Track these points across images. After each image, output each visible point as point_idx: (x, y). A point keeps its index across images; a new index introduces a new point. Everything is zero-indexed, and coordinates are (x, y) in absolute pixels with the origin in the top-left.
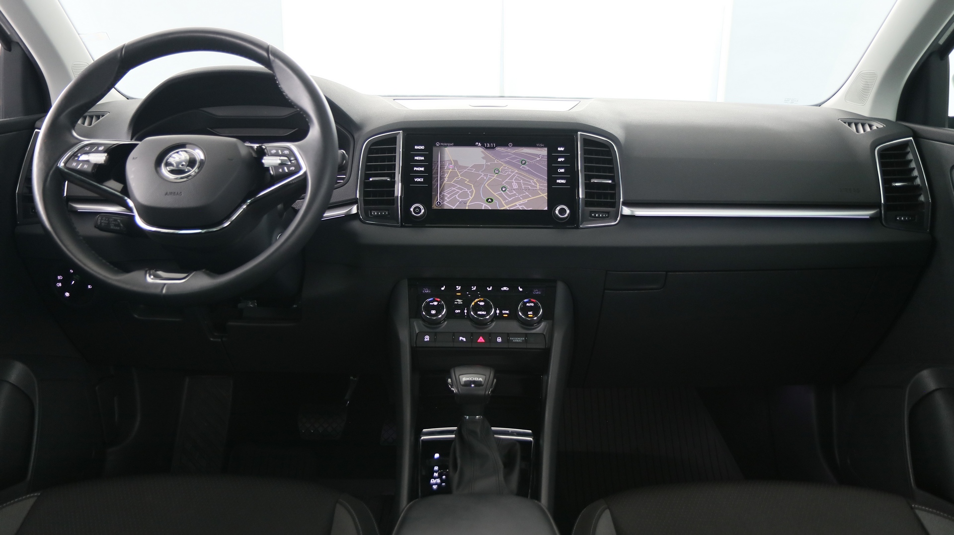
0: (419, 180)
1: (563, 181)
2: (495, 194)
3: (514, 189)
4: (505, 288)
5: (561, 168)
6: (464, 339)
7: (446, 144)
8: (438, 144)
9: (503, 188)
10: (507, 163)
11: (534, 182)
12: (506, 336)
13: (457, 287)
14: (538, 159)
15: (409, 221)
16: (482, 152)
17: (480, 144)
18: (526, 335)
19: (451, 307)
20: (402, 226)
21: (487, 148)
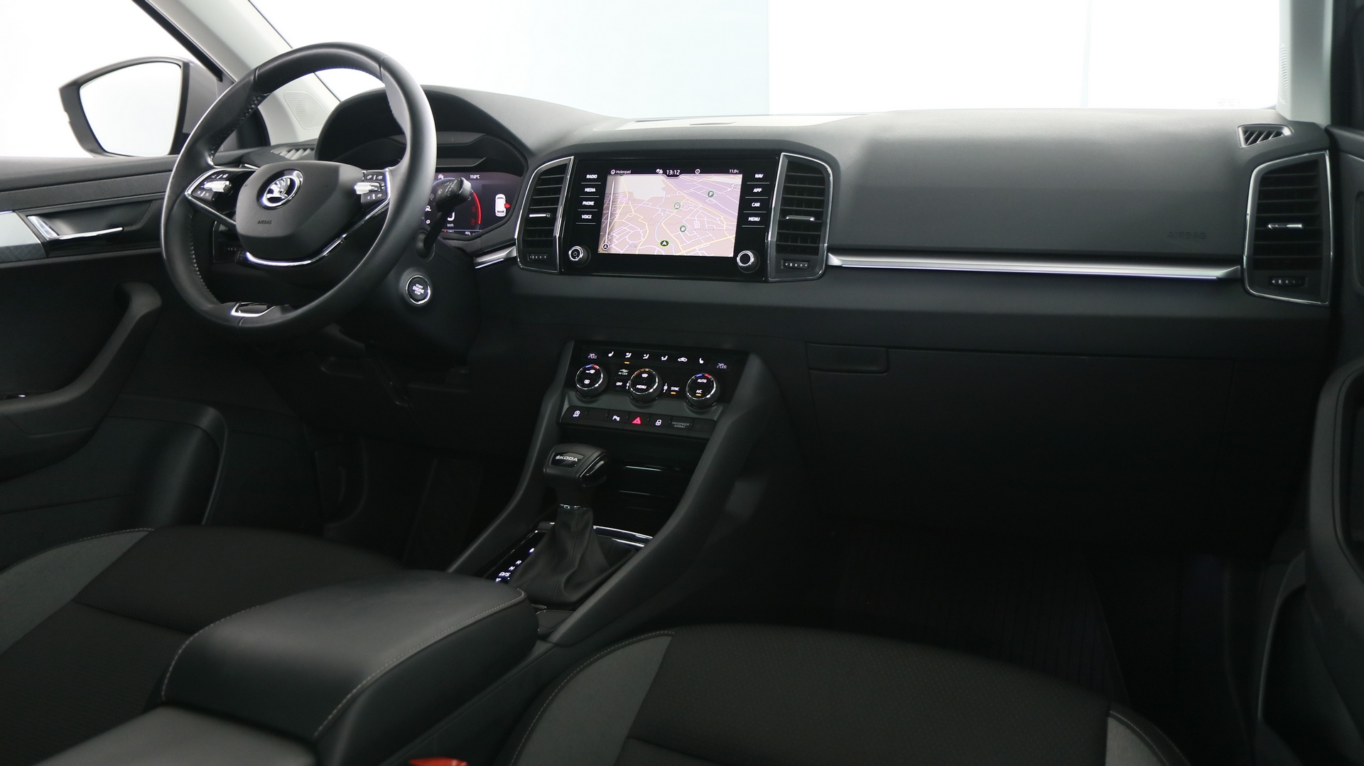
0: (587, 217)
1: (757, 219)
2: (671, 236)
3: (695, 230)
4: (683, 359)
5: (756, 201)
6: (618, 419)
7: (622, 172)
8: (613, 172)
9: (683, 229)
10: (691, 195)
11: (721, 220)
12: (668, 419)
13: (627, 354)
14: (729, 189)
15: (570, 269)
16: (663, 181)
17: (661, 171)
18: (693, 420)
19: (612, 377)
20: (561, 273)
21: (668, 176)
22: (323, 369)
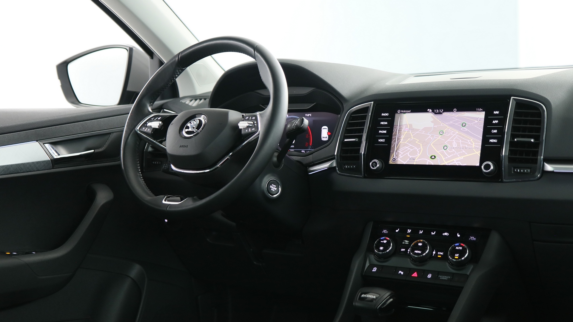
0: (382, 140)
1: (495, 141)
2: (438, 152)
3: (454, 148)
4: (446, 234)
5: (495, 129)
6: (402, 273)
7: (405, 111)
8: (399, 111)
9: (445, 148)
10: (451, 125)
11: (471, 142)
12: (436, 274)
13: (408, 230)
14: (476, 121)
15: (370, 174)
16: (432, 117)
17: (431, 111)
18: (453, 274)
19: (398, 245)
20: (365, 177)
21: (436, 113)
22: (208, 240)
